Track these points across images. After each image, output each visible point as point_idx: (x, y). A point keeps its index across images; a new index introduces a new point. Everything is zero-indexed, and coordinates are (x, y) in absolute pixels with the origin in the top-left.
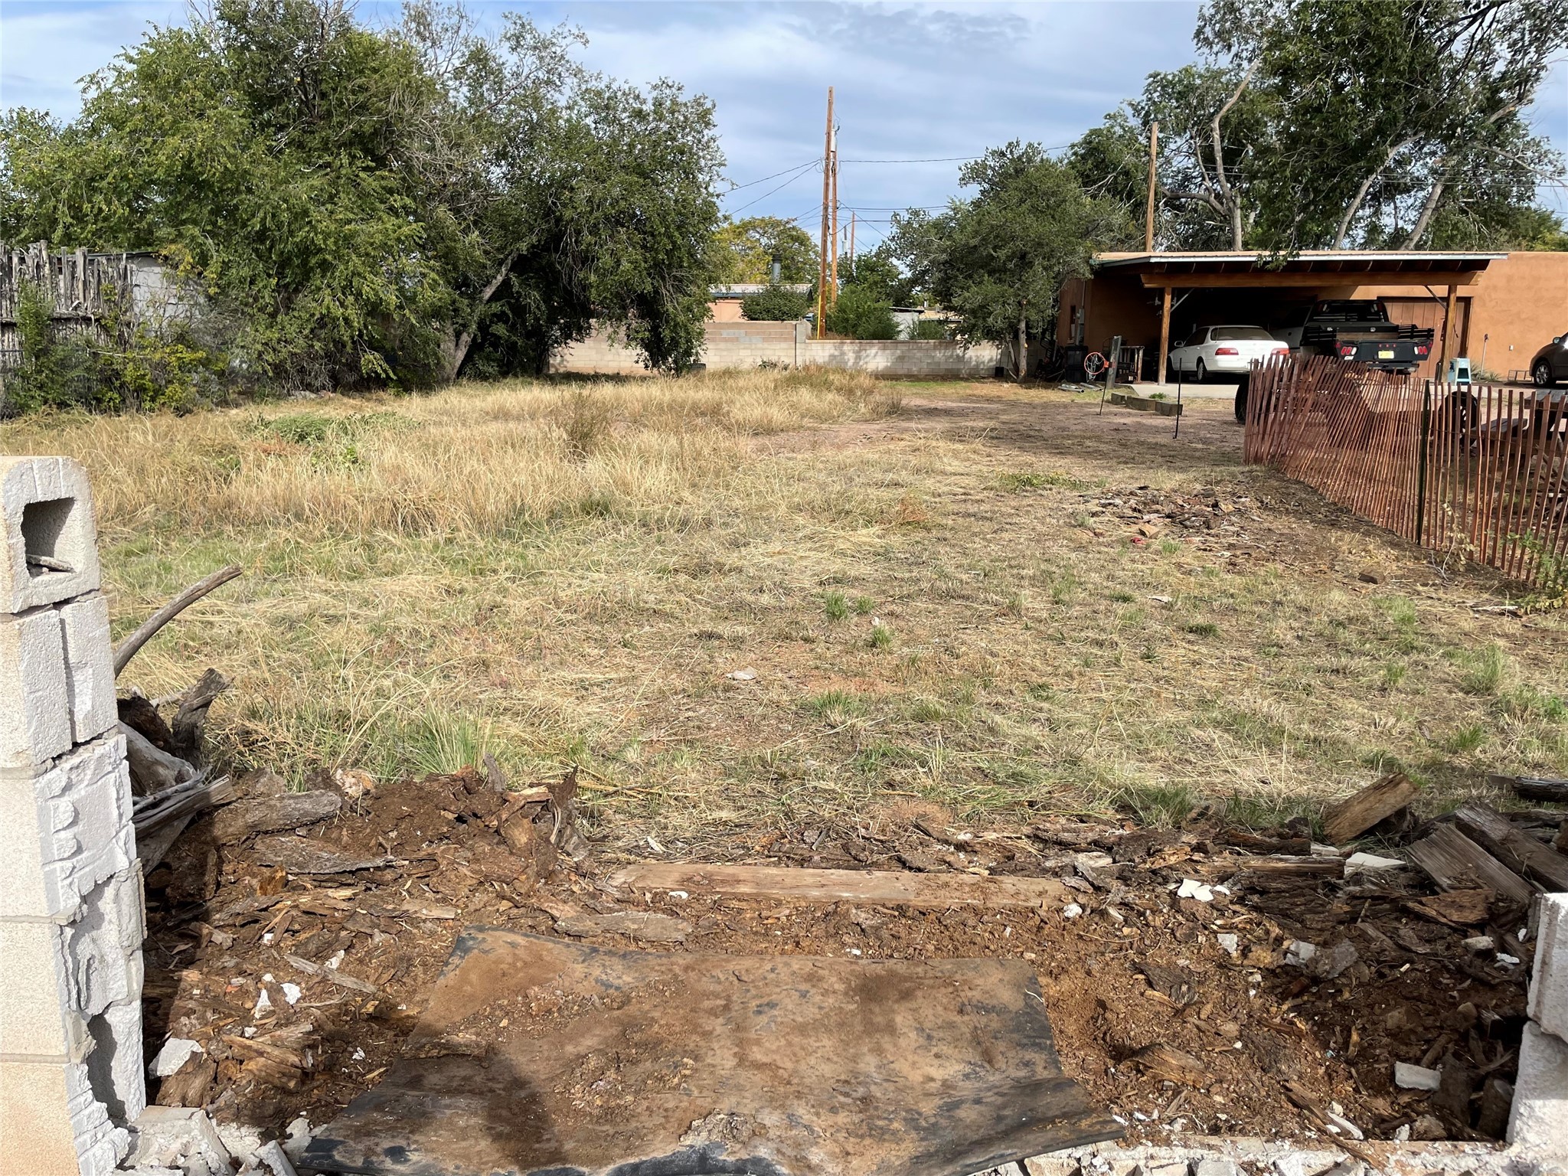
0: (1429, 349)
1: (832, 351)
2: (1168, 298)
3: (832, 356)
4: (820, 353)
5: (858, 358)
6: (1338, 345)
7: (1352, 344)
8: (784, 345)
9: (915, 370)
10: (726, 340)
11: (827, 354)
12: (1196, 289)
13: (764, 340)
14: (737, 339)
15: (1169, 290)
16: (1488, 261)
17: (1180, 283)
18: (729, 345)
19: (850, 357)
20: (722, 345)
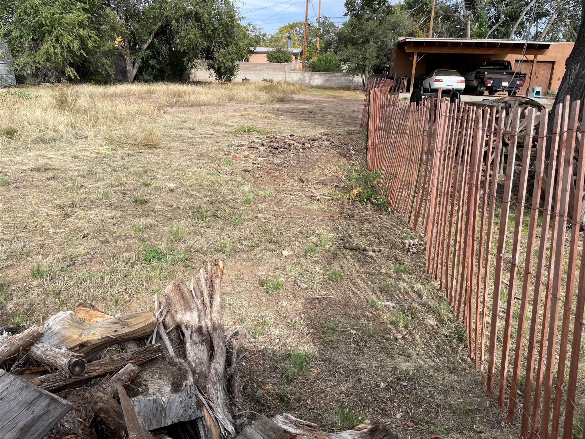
0: (524, 83)
1: (300, 76)
2: (415, 57)
3: (300, 78)
4: (295, 77)
5: (310, 79)
6: (485, 79)
7: (491, 79)
8: (281, 73)
9: (333, 85)
10: (258, 70)
11: (298, 77)
12: (428, 53)
13: (274, 71)
14: (263, 70)
15: (416, 53)
16: (549, 45)
17: (421, 50)
18: (260, 72)
19: (307, 79)
20: (257, 72)
